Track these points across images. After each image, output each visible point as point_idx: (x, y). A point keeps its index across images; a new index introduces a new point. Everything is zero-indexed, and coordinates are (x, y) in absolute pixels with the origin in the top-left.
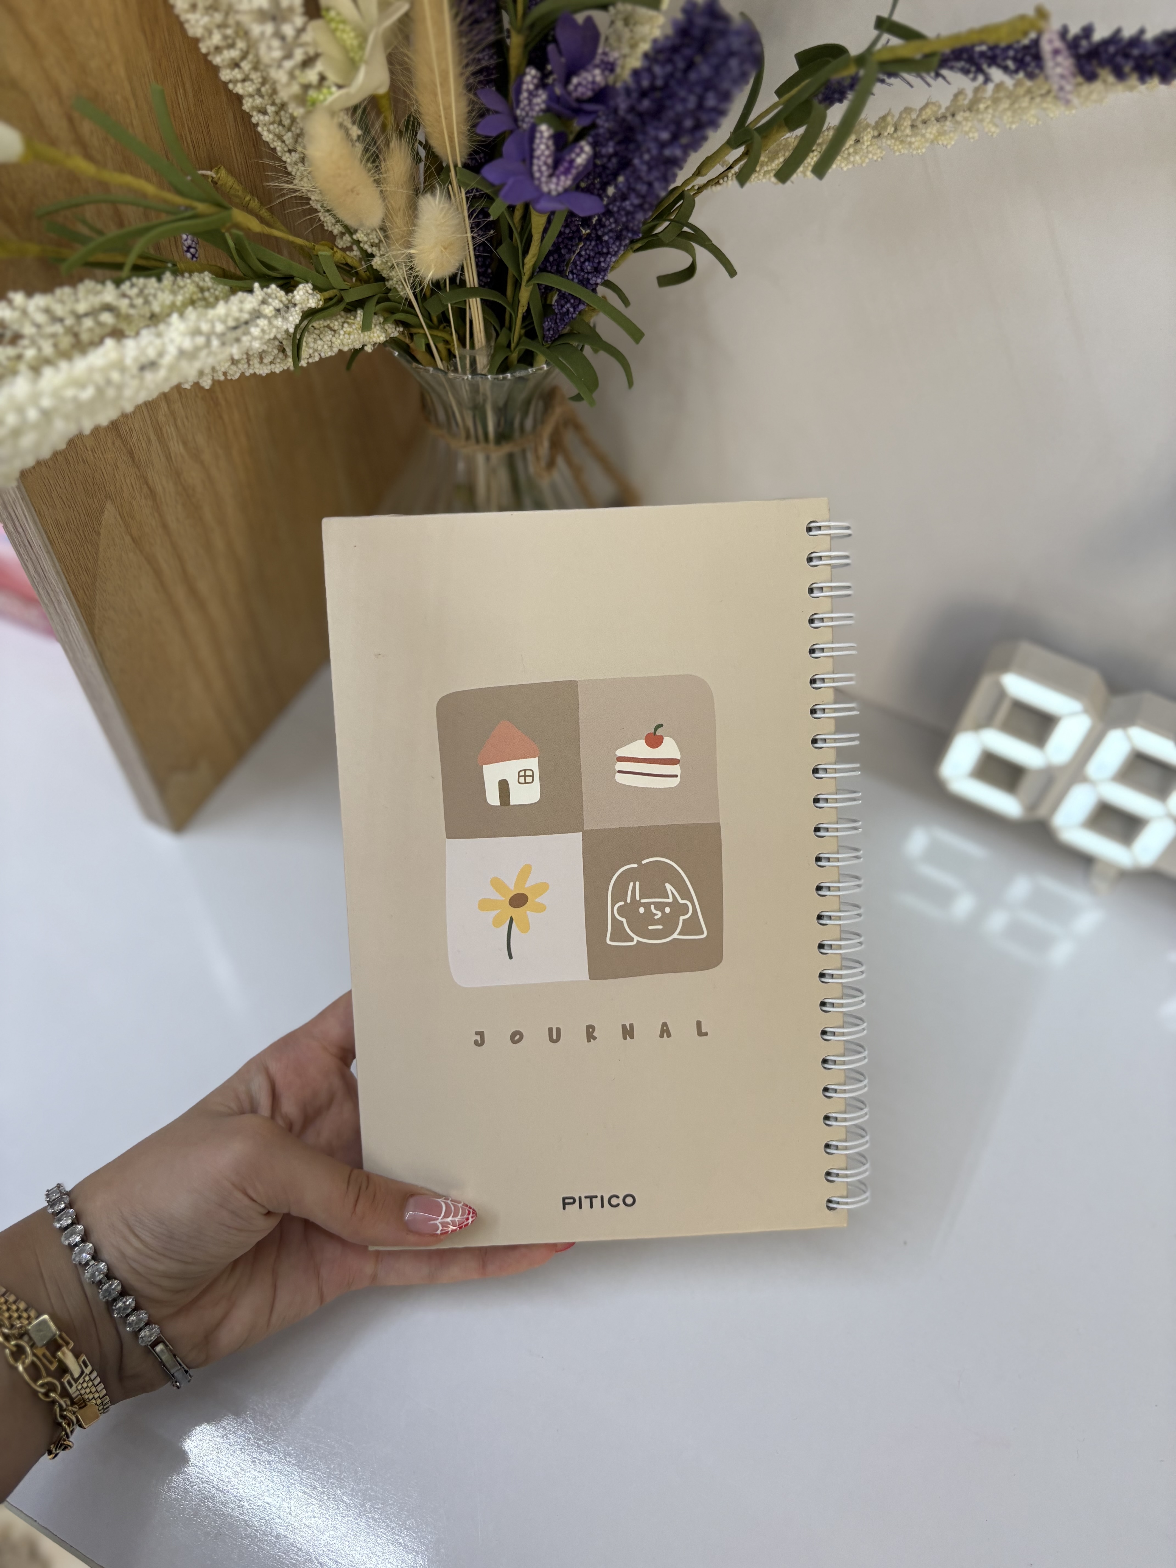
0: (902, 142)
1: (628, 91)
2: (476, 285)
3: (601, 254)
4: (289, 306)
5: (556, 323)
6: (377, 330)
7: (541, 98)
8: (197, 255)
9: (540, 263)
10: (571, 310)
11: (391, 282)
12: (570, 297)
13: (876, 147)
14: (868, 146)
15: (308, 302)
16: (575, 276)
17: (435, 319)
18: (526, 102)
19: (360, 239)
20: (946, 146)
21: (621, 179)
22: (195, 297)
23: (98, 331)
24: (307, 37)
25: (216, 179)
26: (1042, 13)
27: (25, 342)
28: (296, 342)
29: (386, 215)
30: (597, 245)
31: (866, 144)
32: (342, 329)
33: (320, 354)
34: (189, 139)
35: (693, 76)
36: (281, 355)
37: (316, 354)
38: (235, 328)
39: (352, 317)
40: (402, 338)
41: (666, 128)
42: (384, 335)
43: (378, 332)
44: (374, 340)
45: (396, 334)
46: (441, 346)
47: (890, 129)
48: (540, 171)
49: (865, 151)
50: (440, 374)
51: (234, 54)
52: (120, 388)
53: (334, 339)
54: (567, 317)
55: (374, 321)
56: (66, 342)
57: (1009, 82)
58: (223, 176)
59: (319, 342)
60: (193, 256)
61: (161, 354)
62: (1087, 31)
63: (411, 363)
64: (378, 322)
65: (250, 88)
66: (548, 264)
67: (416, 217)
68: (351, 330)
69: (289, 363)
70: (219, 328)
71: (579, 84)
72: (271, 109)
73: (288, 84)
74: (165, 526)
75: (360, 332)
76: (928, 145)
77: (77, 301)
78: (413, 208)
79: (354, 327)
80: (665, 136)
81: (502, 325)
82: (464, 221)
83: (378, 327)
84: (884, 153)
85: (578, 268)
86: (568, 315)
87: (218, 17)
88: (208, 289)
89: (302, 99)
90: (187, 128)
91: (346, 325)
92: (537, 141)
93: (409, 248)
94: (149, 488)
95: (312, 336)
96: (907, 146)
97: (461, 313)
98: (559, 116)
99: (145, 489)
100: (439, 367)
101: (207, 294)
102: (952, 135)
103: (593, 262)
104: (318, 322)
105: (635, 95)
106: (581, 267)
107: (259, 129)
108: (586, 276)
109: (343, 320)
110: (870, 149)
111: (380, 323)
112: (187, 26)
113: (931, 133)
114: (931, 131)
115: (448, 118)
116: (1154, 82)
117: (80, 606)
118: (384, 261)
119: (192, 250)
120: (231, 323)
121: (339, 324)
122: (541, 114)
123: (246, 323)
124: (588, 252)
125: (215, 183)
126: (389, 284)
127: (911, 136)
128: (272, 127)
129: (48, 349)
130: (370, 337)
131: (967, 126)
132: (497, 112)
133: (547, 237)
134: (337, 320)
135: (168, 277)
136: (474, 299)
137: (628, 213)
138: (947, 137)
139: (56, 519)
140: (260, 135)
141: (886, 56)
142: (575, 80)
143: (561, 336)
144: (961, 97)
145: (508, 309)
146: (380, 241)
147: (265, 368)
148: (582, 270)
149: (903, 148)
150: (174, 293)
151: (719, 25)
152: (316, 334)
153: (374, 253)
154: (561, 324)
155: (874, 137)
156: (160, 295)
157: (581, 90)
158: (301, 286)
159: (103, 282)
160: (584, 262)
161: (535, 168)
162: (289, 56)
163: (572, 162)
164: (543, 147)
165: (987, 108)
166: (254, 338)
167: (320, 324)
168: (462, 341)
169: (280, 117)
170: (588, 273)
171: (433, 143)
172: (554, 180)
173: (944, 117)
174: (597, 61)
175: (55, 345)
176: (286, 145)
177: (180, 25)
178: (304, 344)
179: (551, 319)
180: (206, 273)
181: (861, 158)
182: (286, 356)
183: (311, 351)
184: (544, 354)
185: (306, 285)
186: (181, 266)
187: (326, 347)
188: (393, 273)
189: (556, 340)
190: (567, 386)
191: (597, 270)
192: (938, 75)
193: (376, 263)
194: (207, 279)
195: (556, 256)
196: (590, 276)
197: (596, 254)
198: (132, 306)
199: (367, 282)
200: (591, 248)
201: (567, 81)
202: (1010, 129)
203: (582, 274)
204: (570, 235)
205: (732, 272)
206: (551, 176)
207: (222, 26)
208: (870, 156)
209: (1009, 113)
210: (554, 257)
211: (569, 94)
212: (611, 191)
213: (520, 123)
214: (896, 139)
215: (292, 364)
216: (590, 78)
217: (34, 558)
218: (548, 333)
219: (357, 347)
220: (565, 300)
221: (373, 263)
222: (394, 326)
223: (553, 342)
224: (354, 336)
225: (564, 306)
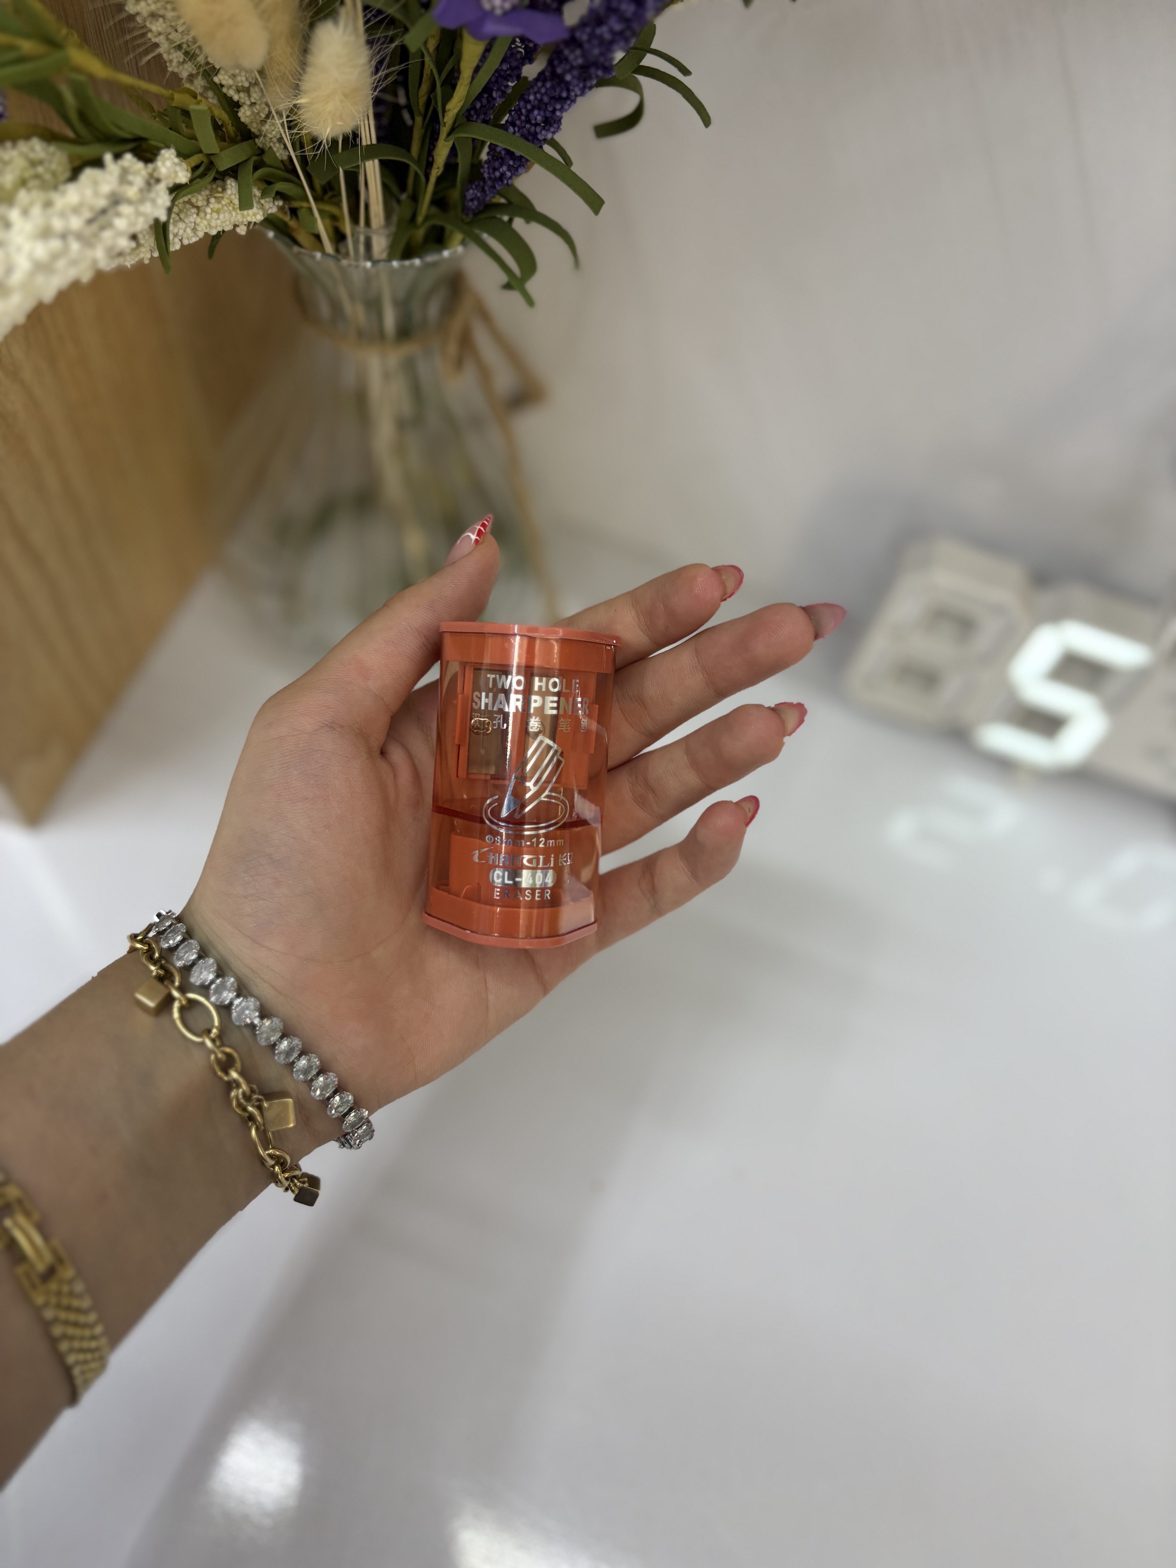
2: (374, 145)
3: (557, 99)
4: (151, 182)
5: (483, 190)
6: (254, 206)
10: (508, 174)
11: (264, 140)
16: (516, 129)
19: (222, 82)
30: (553, 88)
32: (209, 206)
33: (181, 241)
36: (133, 244)
37: (177, 240)
39: (222, 190)
40: (281, 214)
42: (261, 212)
43: (254, 209)
44: (249, 219)
45: (274, 210)
46: (329, 222)
50: (331, 262)
53: (198, 220)
54: (500, 183)
55: (250, 194)
59: (181, 225)
63: (290, 247)
64: (254, 194)
66: (472, 112)
68: (221, 207)
69: (148, 253)
75: (232, 209)
79: (223, 202)
83: (254, 203)
85: (523, 118)
86: (501, 180)
91: (212, 200)
93: (298, 95)
97: (352, 179)
100: (328, 252)
103: (545, 110)
106: (527, 116)
108: (533, 128)
109: (207, 192)
118: (256, 111)
120: (88, 213)
121: (203, 199)
123: (105, 211)
124: (538, 96)
126: (259, 142)
130: (244, 216)
133: (478, 77)
136: (372, 163)
143: (489, 208)
145: (415, 170)
146: (250, 83)
148: (528, 121)
152: (175, 214)
153: (241, 101)
154: (491, 193)
158: (163, 153)
160: (530, 112)
167: (179, 200)
170: (536, 125)
178: (171, 229)
179: (476, 187)
180: (36, 140)
184: (461, 232)
185: (170, 152)
187: (189, 231)
188: (268, 127)
189: (480, 212)
190: (489, 273)
191: (548, 122)
193: (245, 114)
194: (38, 148)
195: (484, 101)
196: (538, 129)
197: (551, 99)
199: (236, 139)
200: (543, 90)
203: (528, 126)
205: (707, 121)
218: (470, 204)
219: (226, 229)
220: (500, 160)
221: (240, 114)
222: (272, 199)
223: (475, 215)
224: (224, 214)
225: (498, 169)
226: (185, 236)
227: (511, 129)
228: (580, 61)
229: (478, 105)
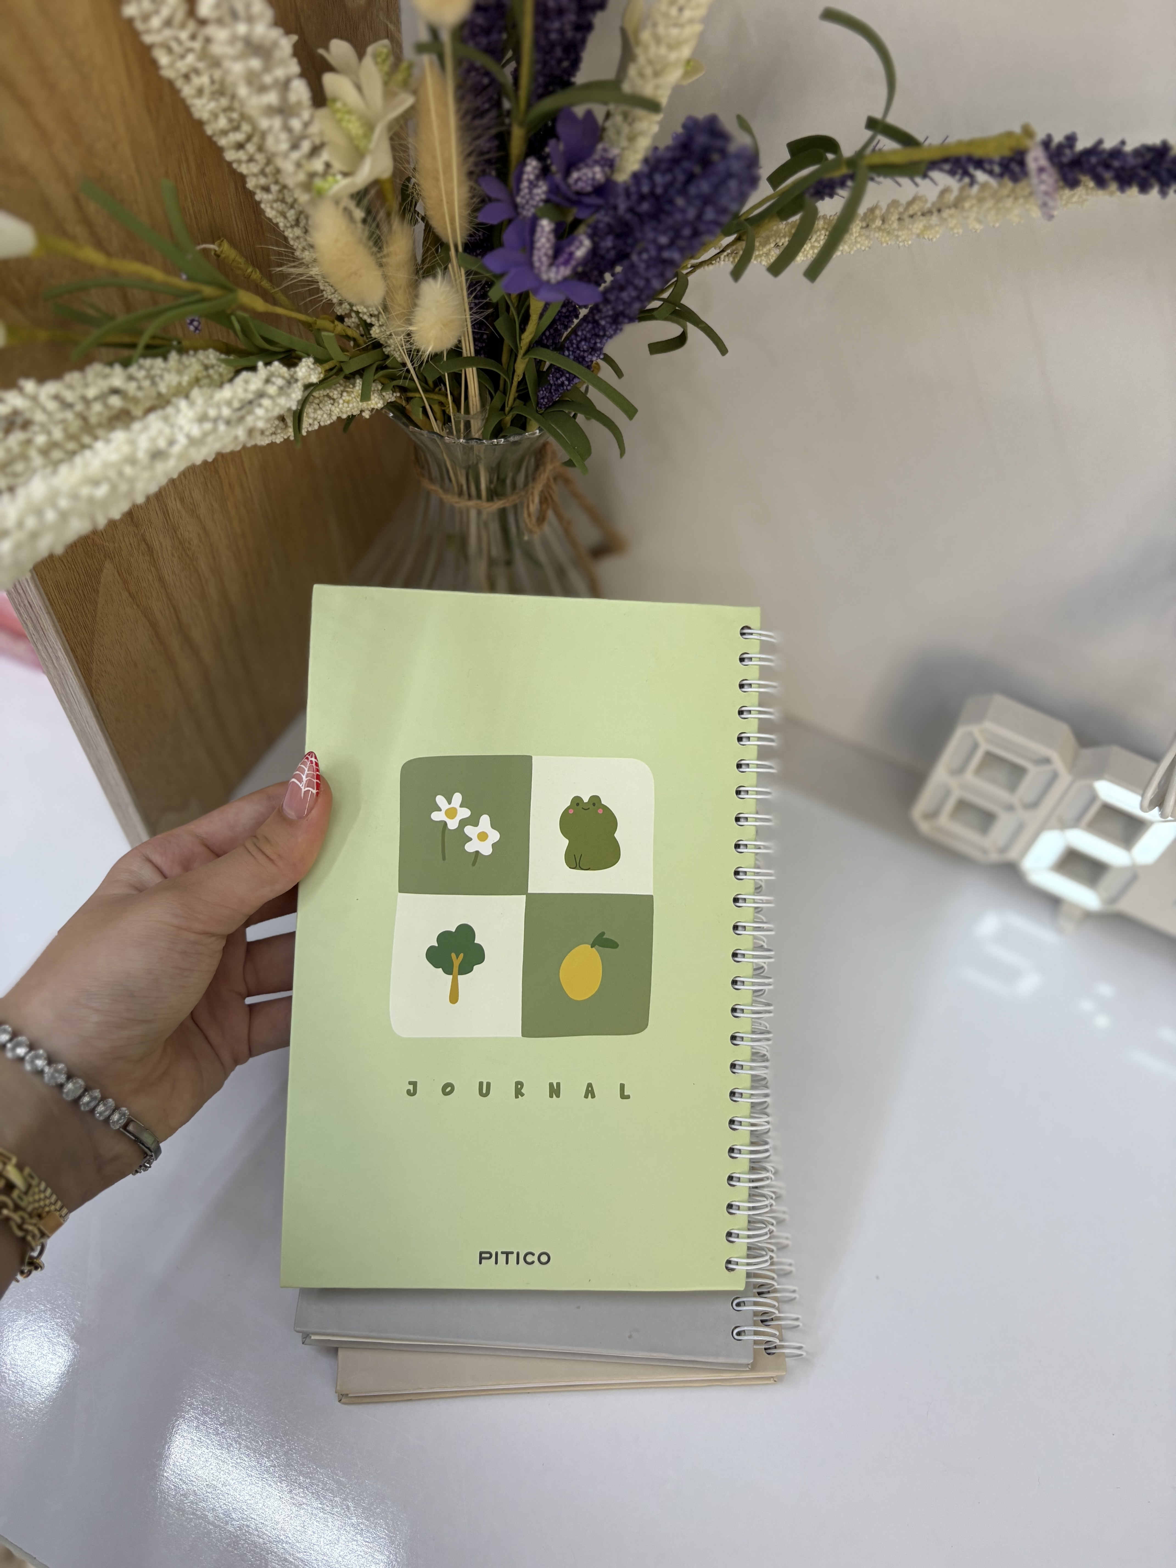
0: (889, 233)
1: (628, 194)
2: (473, 354)
3: (597, 336)
4: (292, 381)
5: (551, 392)
6: (375, 397)
7: (541, 190)
8: (200, 328)
9: (537, 338)
10: (566, 383)
11: (388, 349)
12: (565, 372)
13: (864, 238)
14: (856, 237)
15: (310, 378)
16: (571, 353)
17: (430, 383)
18: (526, 191)
19: (360, 311)
20: (932, 239)
21: (618, 269)
22: (200, 375)
23: (107, 414)
24: (314, 129)
25: (218, 252)
26: (1028, 132)
27: (36, 428)
28: (298, 416)
29: (387, 292)
30: (593, 328)
31: (855, 235)
32: (341, 397)
33: (319, 423)
34: (191, 211)
35: (693, 190)
36: (281, 425)
37: (316, 423)
38: (239, 409)
39: (351, 386)
40: (399, 401)
41: (664, 232)
42: (381, 402)
43: (376, 399)
44: (372, 406)
45: (393, 399)
46: (436, 408)
47: (878, 223)
48: (540, 260)
49: (854, 241)
50: (435, 437)
51: (239, 137)
52: (131, 481)
53: (333, 408)
54: (562, 388)
55: (373, 389)
56: (75, 425)
57: (993, 182)
58: (226, 249)
59: (319, 412)
60: (196, 328)
61: (172, 442)
62: (1071, 139)
63: (407, 426)
64: (376, 389)
65: (254, 168)
66: (544, 337)
67: (416, 296)
68: (350, 398)
69: (290, 432)
70: (226, 412)
71: (579, 179)
72: (274, 188)
73: (295, 173)
74: (161, 579)
75: (359, 400)
76: (914, 237)
77: (86, 385)
78: (414, 287)
79: (353, 396)
80: (664, 240)
81: (496, 389)
82: (463, 299)
83: (375, 395)
84: (872, 242)
85: (575, 346)
86: (563, 386)
87: (224, 102)
88: (213, 366)
89: (307, 186)
90: (189, 200)
91: (345, 394)
92: (538, 234)
93: (411, 324)
94: (147, 545)
95: (312, 407)
96: (894, 238)
97: (457, 378)
98: (558, 206)
99: (143, 546)
100: (435, 431)
101: (211, 371)
102: (937, 228)
103: (589, 342)
104: (317, 392)
105: (634, 197)
106: (577, 345)
107: (263, 206)
108: (582, 353)
109: (342, 388)
110: (859, 239)
111: (378, 390)
112: (193, 110)
113: (917, 228)
114: (918, 226)
115: (450, 203)
116: (1133, 192)
117: (77, 662)
118: (383, 330)
119: (195, 323)
120: (236, 404)
121: (339, 393)
122: (541, 204)
123: (250, 402)
124: (584, 332)
125: (218, 256)
126: (387, 351)
127: (898, 230)
128: (275, 205)
129: (58, 434)
130: (368, 404)
131: (952, 222)
132: (498, 200)
133: (544, 318)
134: (335, 389)
135: (173, 356)
136: (471, 369)
137: (624, 303)
138: (933, 231)
139: (57, 581)
140: (262, 212)
141: (876, 160)
142: (575, 175)
143: (555, 403)
144: (947, 196)
145: (503, 376)
146: (380, 313)
147: (266, 438)
148: (578, 348)
149: (889, 240)
150: (180, 372)
151: (719, 143)
152: (316, 404)
153: (373, 323)
154: (556, 394)
155: (862, 228)
156: (167, 377)
157: (580, 185)
158: (304, 360)
159: (110, 364)
160: (580, 342)
161: (535, 258)
162: (295, 146)
163: (571, 254)
164: (543, 240)
165: (972, 207)
166: (258, 418)
167: (319, 394)
168: (457, 401)
169: (284, 194)
170: (584, 351)
171: (435, 224)
172: (554, 269)
173: (930, 212)
174: (596, 156)
175: (65, 430)
176: (288, 221)
177: (186, 109)
178: (305, 414)
179: (545, 389)
180: (211, 351)
181: (849, 247)
182: (286, 426)
183: (311, 421)
184: (538, 421)
185: (308, 360)
186: (186, 343)
187: (325, 416)
188: (392, 341)
189: (550, 407)
190: (559, 452)
191: (594, 350)
192: (925, 176)
193: (375, 332)
194: (212, 356)
195: (552, 331)
196: (586, 354)
197: (592, 335)
198: (140, 388)
199: (365, 350)
200: (587, 329)
201: (567, 173)
202: (994, 227)
203: (578, 352)
204: (567, 314)
205: (723, 350)
206: (551, 265)
207: (229, 109)
208: (859, 246)
209: (993, 212)
210: (550, 332)
211: (569, 186)
212: (608, 277)
213: (520, 210)
214: (883, 231)
215: (292, 434)
216: (590, 175)
217: (33, 617)
218: (542, 401)
219: (354, 414)
220: (561, 373)
221: (371, 332)
222: (391, 392)
223: (546, 408)
224: (353, 403)
225: (559, 378)
226: (323, 419)
227: (566, 353)
228: (610, 313)
229: (547, 333)
